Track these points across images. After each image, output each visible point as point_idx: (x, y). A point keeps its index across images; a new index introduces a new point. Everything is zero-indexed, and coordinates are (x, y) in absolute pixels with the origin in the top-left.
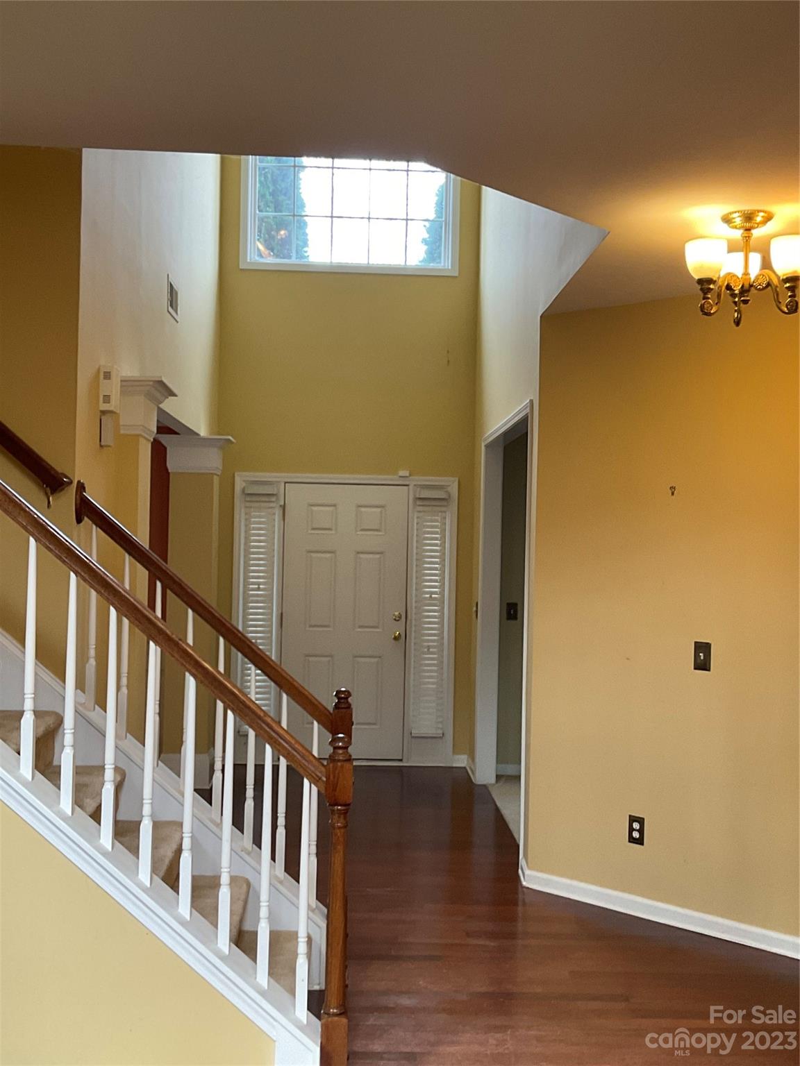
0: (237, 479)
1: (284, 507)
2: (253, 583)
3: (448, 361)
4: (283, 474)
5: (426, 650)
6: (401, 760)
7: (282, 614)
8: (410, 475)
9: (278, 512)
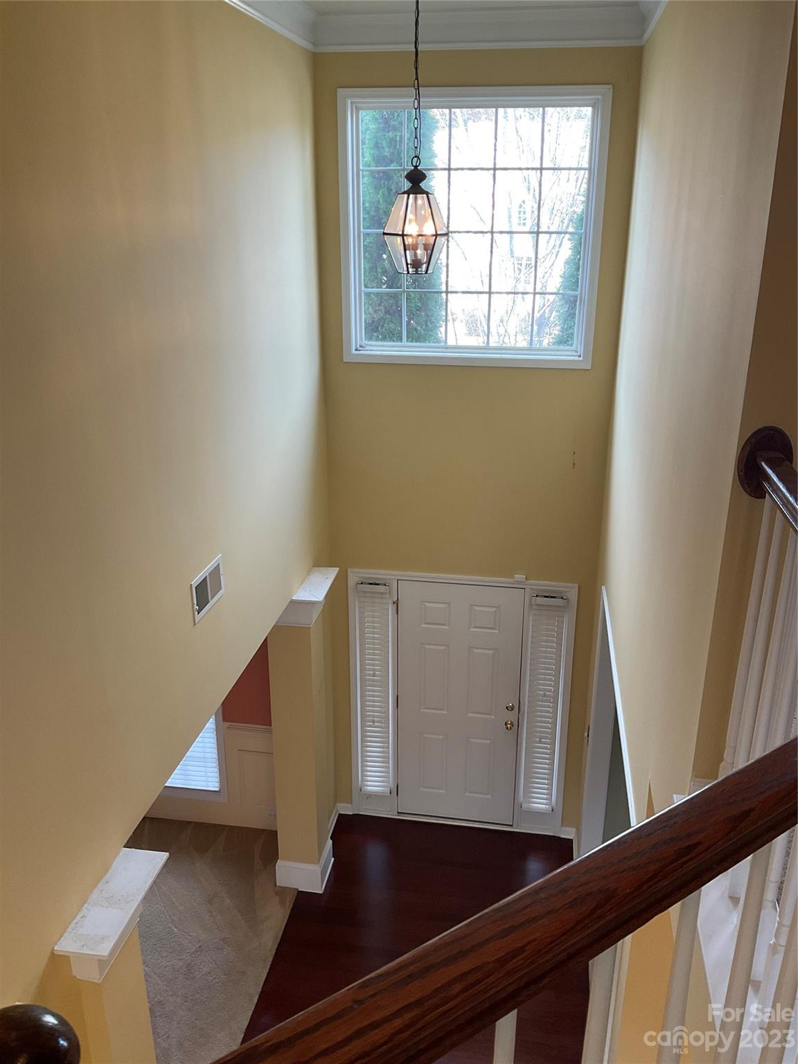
0: (350, 575)
1: (396, 603)
2: (370, 670)
3: (574, 464)
4: (396, 572)
5: (538, 739)
6: (512, 826)
7: (397, 696)
8: (527, 579)
9: (391, 609)
